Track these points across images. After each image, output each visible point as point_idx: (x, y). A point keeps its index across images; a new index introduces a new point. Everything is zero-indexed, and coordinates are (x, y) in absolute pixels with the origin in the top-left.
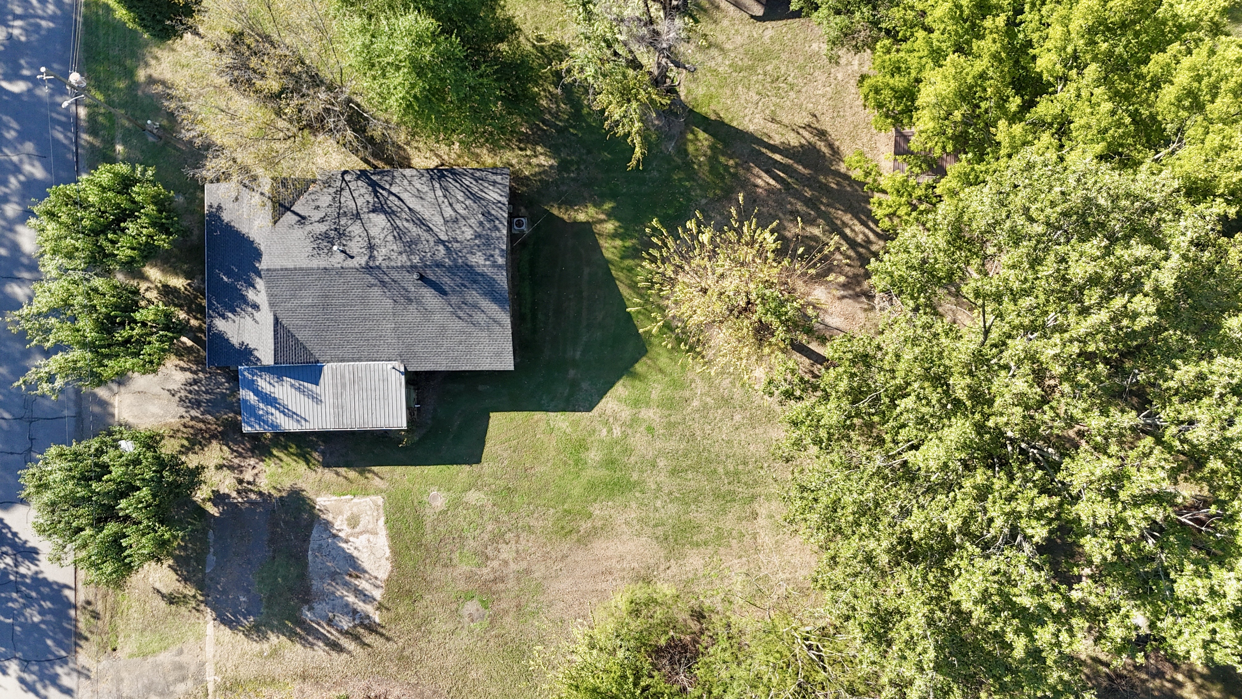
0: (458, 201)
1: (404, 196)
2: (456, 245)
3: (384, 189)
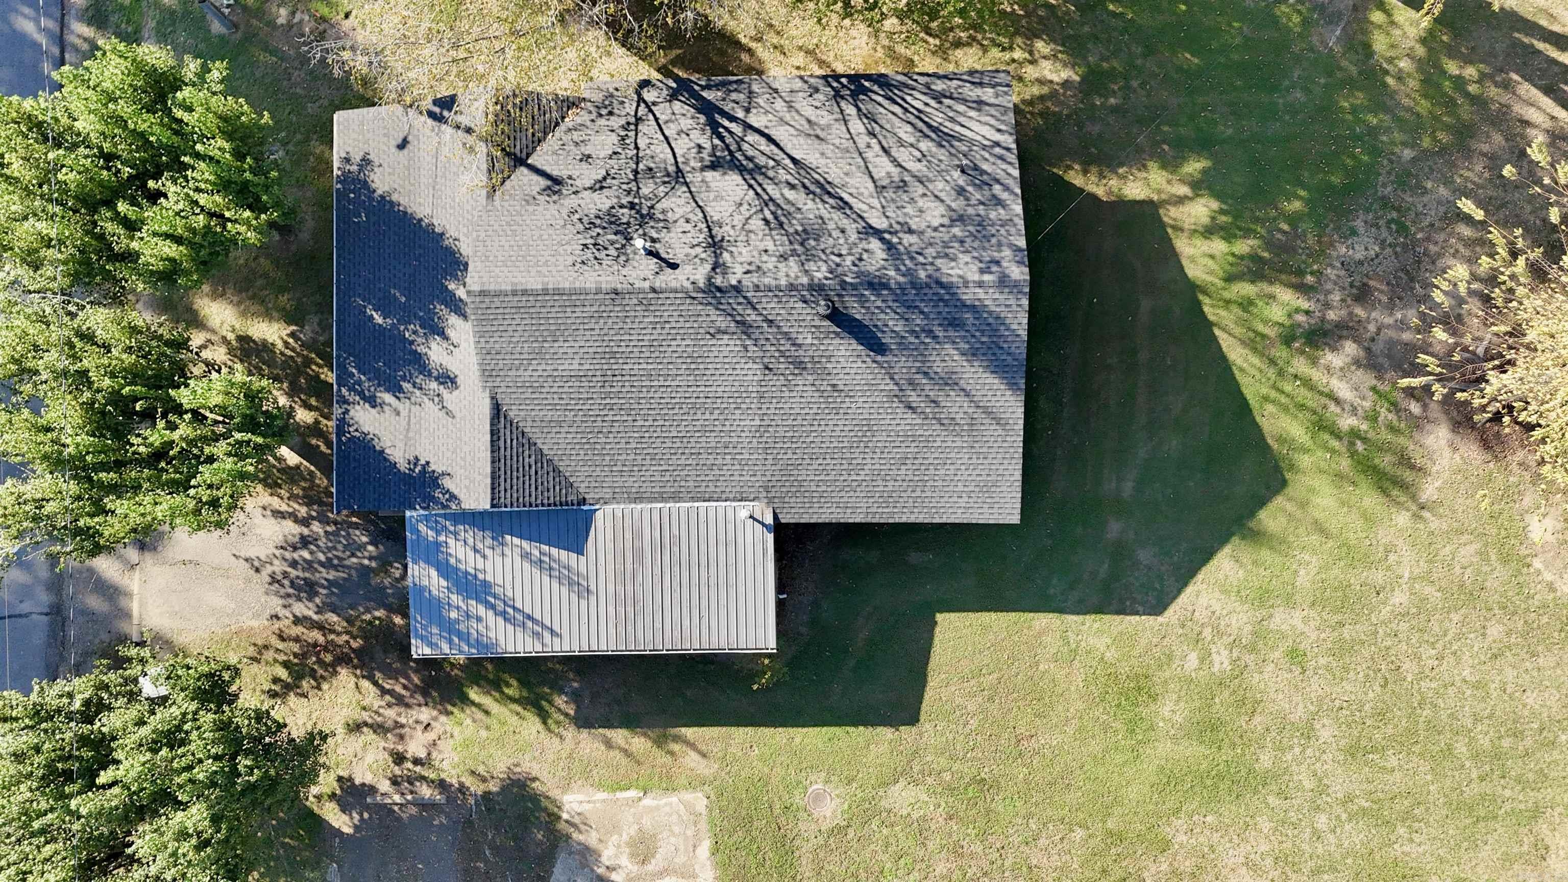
0: (901, 143)
1: (779, 133)
2: (908, 239)
3: (733, 119)
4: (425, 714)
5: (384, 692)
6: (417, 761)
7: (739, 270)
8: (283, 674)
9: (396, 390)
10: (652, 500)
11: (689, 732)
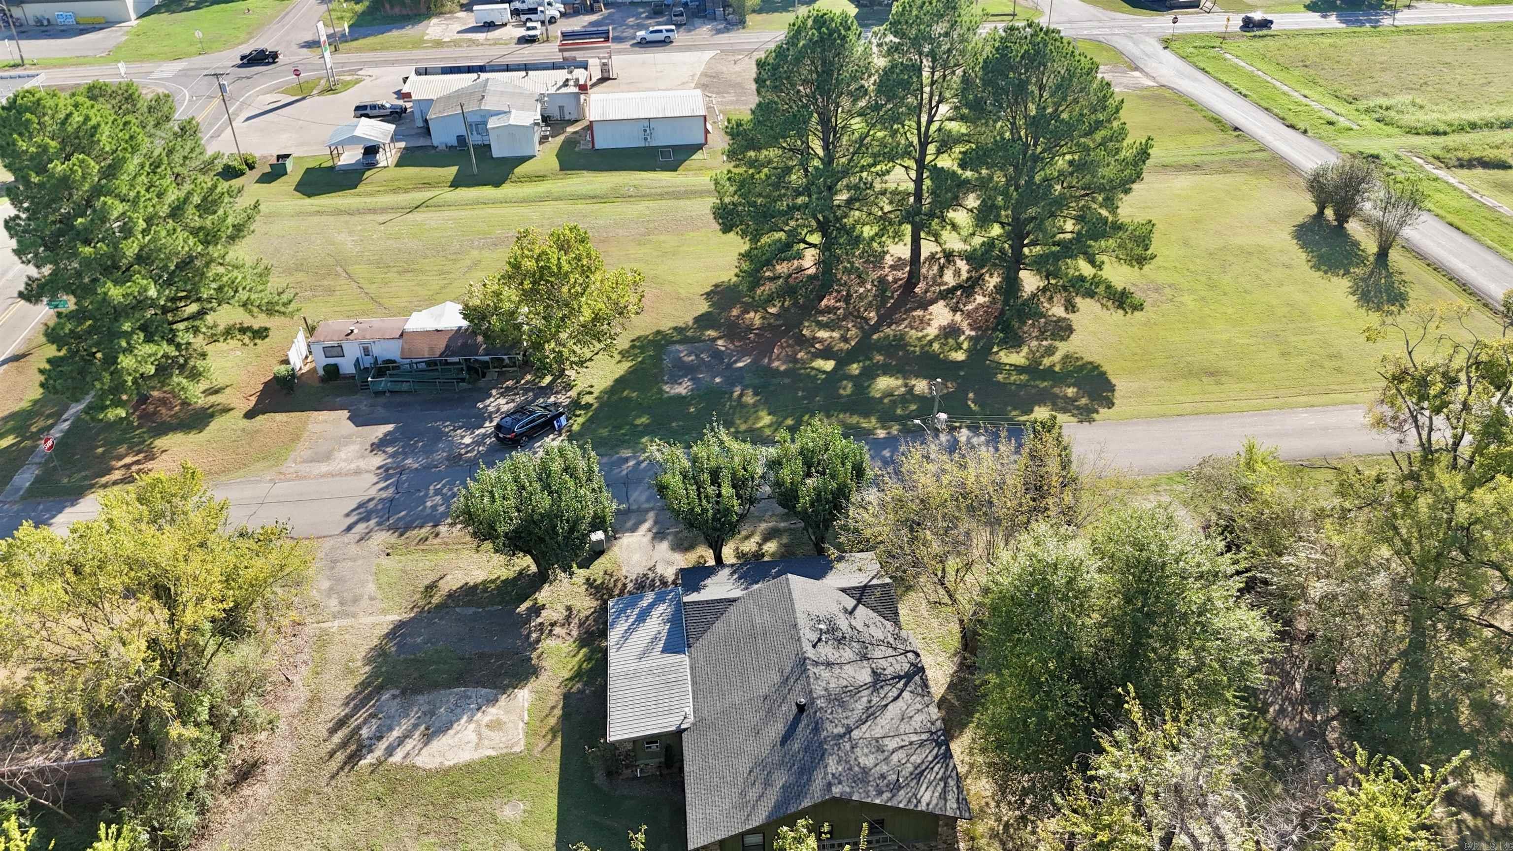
1: (900, 703)
4: (575, 633)
5: (587, 618)
6: (551, 631)
7: (815, 670)
8: (598, 582)
9: (740, 578)
10: (692, 674)
11: (558, 742)
